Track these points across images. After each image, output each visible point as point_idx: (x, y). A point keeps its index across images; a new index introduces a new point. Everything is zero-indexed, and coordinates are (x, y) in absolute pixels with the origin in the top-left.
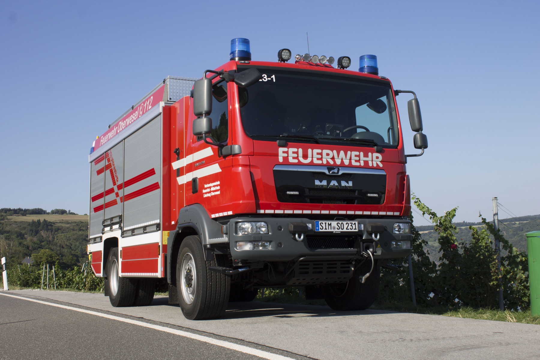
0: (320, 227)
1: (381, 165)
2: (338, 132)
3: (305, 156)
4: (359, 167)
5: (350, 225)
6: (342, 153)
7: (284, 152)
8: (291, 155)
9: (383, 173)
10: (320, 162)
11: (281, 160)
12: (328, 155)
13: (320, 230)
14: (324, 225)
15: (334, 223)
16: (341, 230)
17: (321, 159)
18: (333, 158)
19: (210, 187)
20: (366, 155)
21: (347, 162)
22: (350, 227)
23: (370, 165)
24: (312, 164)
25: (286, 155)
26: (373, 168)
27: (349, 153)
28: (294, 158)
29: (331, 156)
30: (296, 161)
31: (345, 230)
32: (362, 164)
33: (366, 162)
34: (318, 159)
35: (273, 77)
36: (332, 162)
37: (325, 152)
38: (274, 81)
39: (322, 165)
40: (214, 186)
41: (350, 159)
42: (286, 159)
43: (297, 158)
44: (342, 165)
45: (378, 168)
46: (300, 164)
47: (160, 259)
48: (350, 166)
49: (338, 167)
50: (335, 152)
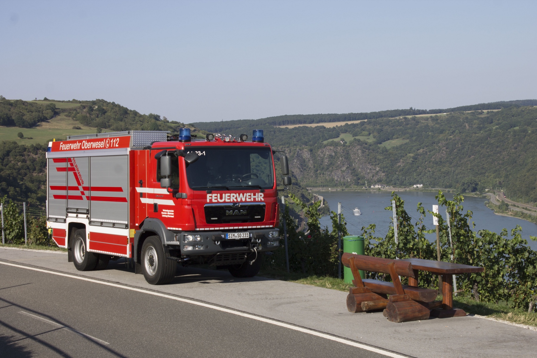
0: (229, 236)
1: (263, 200)
2: (239, 179)
3: (221, 198)
4: (251, 202)
5: (245, 234)
6: (241, 194)
7: (210, 197)
8: (214, 198)
9: (265, 204)
10: (229, 201)
11: (208, 201)
12: (233, 196)
13: (229, 238)
14: (230, 236)
15: (236, 234)
16: (239, 238)
17: (230, 199)
18: (236, 198)
19: (167, 212)
20: (255, 195)
21: (244, 200)
22: (245, 236)
23: (257, 200)
24: (225, 202)
25: (211, 198)
26: (258, 202)
27: (245, 194)
28: (215, 199)
29: (235, 197)
30: (216, 201)
31: (242, 238)
32: (252, 200)
33: (254, 199)
34: (228, 199)
35: (204, 152)
36: (235, 200)
37: (232, 195)
38: (205, 155)
39: (230, 202)
40: (170, 212)
41: (246, 198)
42: (211, 200)
43: (217, 199)
44: (241, 201)
45: (261, 201)
46: (218, 202)
47: (128, 246)
48: (246, 201)
49: (239, 202)
50: (237, 194)
